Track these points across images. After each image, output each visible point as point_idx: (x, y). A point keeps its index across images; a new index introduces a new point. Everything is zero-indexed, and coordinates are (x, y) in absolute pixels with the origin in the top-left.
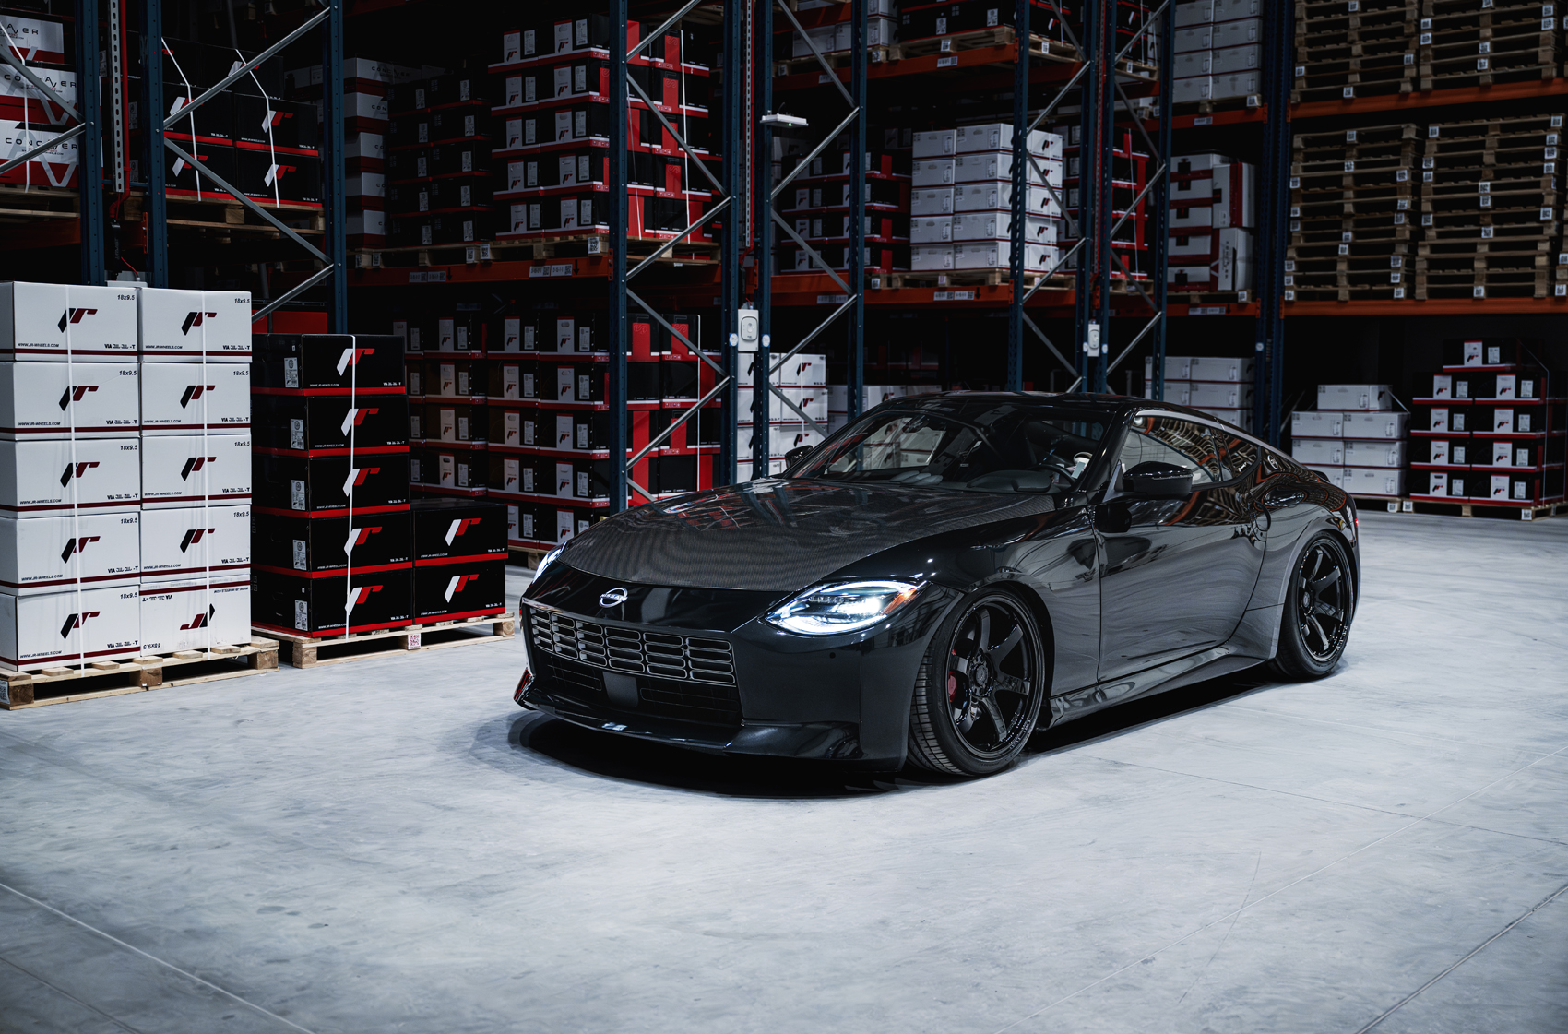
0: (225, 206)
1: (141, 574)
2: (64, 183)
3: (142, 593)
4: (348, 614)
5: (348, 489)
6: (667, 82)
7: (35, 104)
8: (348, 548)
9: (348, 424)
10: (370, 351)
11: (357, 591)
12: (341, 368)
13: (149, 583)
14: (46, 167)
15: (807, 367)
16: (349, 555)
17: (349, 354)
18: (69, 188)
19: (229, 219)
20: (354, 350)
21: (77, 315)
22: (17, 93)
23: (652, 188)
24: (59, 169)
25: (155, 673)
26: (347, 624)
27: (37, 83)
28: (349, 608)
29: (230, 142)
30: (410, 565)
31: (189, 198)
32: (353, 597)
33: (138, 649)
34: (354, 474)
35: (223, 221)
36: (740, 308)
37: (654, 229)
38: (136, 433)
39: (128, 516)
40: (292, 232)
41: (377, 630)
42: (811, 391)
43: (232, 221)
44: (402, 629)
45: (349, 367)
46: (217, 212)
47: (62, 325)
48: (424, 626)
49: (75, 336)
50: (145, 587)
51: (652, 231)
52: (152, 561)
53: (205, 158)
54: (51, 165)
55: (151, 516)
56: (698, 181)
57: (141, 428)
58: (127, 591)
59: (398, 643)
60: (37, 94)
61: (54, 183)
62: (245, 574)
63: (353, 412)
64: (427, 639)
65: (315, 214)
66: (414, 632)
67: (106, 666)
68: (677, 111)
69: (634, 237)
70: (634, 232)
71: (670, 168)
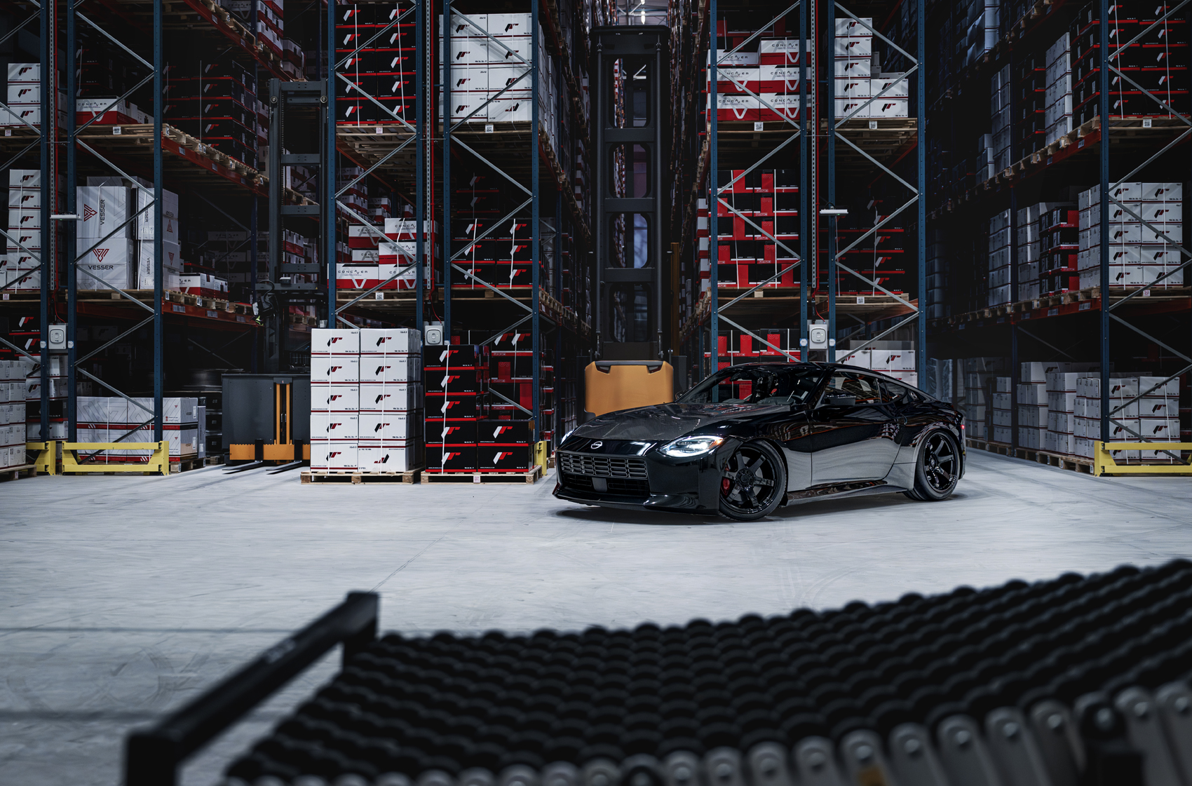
0: (485, 290)
1: (358, 439)
2: (413, 287)
3: (359, 447)
4: (443, 463)
5: (444, 410)
6: (763, 200)
7: (402, 257)
8: (443, 435)
9: (444, 383)
10: (456, 352)
11: (448, 454)
12: (442, 359)
13: (362, 443)
14: (406, 281)
15: (896, 358)
16: (444, 438)
17: (445, 353)
18: (415, 288)
19: (487, 295)
20: (448, 351)
21: (334, 340)
22: (394, 253)
23: (754, 259)
24: (411, 282)
25: (358, 478)
26: (442, 468)
27: (401, 249)
28: (444, 461)
29: (494, 262)
30: (475, 445)
31: (468, 288)
32: (445, 457)
33: (357, 468)
34: (446, 404)
35: (484, 297)
36: (813, 323)
37: (756, 282)
38: (358, 385)
39: (353, 417)
40: (513, 300)
41: (458, 472)
42: (901, 373)
43: (488, 297)
44: (471, 473)
45: (446, 358)
46: (481, 293)
47: (329, 344)
48: (482, 473)
49: (334, 348)
50: (360, 445)
51: (755, 283)
52: (362, 435)
53: (479, 270)
54: (407, 280)
55: (363, 417)
56: (782, 253)
57: (359, 383)
58: (352, 445)
59: (470, 480)
60: (402, 253)
61: (409, 287)
62: (403, 443)
63: (447, 378)
64: (484, 480)
65: (531, 290)
66: (477, 476)
67: (342, 473)
68: (771, 215)
69: (735, 288)
70: (736, 285)
71: (767, 247)
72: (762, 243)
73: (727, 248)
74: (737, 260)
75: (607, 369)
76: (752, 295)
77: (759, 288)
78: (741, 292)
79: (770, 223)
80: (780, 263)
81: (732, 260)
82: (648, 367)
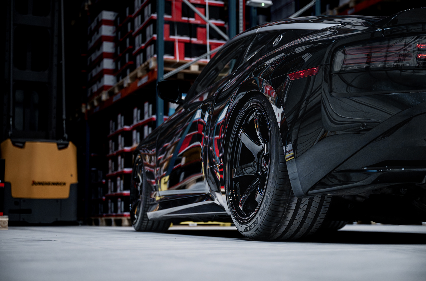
23: (189, 39)
37: (192, 58)
51: (190, 59)
68: (203, 3)
69: (175, 60)
70: (176, 58)
71: (199, 30)
72: (196, 25)
73: (167, 27)
74: (177, 37)
75: (21, 145)
76: (188, 68)
77: (194, 63)
78: (180, 64)
79: (203, 10)
80: (211, 44)
81: (172, 37)
82: (58, 145)
